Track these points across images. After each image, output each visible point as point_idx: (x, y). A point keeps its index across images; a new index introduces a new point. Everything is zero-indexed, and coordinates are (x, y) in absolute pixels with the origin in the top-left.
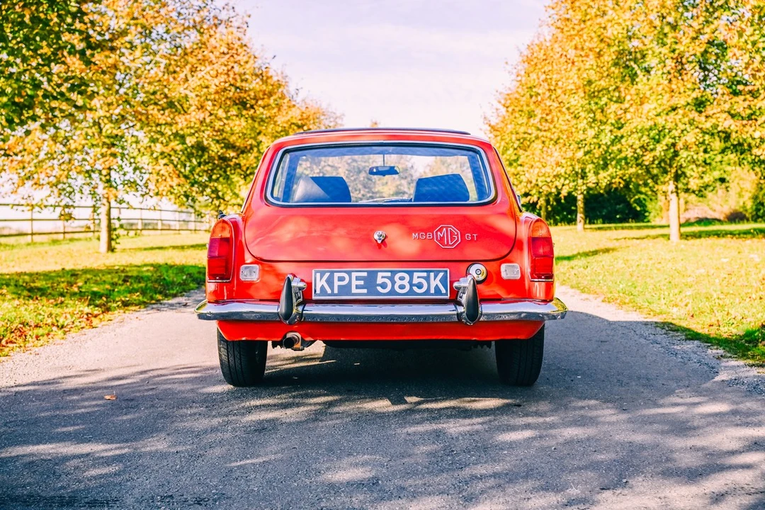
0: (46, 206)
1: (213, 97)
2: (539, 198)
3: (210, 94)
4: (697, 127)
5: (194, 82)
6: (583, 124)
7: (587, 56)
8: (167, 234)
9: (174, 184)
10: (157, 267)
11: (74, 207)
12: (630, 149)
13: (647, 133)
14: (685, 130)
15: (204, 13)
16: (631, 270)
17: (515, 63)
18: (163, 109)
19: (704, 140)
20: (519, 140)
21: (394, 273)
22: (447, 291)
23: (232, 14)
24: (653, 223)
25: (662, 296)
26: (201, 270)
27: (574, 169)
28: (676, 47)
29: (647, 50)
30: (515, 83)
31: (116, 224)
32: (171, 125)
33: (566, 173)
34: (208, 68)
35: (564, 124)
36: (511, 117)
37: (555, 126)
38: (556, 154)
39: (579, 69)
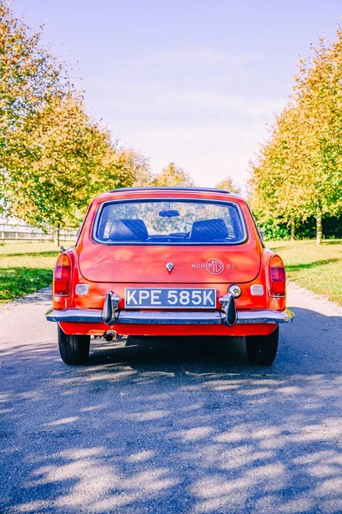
1: (58, 149)
2: (288, 220)
3: (56, 146)
5: (45, 138)
6: (320, 171)
7: (323, 122)
8: (22, 243)
9: (30, 210)
10: (18, 270)
15: (52, 89)
17: (273, 124)
18: (22, 157)
20: (275, 179)
21: (179, 291)
22: (214, 302)
23: (72, 89)
26: (50, 272)
27: (313, 202)
30: (272, 138)
32: (28, 169)
33: (307, 205)
34: (55, 129)
35: (305, 170)
36: (270, 163)
37: (299, 171)
38: (300, 191)
39: (317, 132)
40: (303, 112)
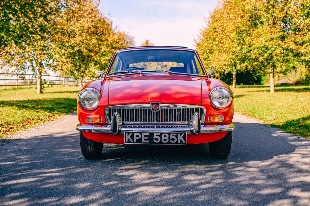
0: (14, 74)
3: (84, 30)
4: (281, 47)
5: (78, 25)
6: (235, 45)
7: (238, 17)
8: (60, 87)
11: (26, 75)
12: (254, 55)
13: (261, 49)
14: (276, 48)
16: (253, 103)
17: (208, 18)
19: (284, 52)
20: (209, 50)
24: (264, 85)
25: (264, 113)
27: (231, 63)
28: (274, 14)
29: (262, 15)
30: (208, 26)
31: (43, 82)
32: (68, 42)
33: (228, 64)
34: (84, 19)
35: (228, 44)
36: (206, 40)
37: (224, 45)
38: (224, 56)
39: (234, 22)
40: (225, 11)
